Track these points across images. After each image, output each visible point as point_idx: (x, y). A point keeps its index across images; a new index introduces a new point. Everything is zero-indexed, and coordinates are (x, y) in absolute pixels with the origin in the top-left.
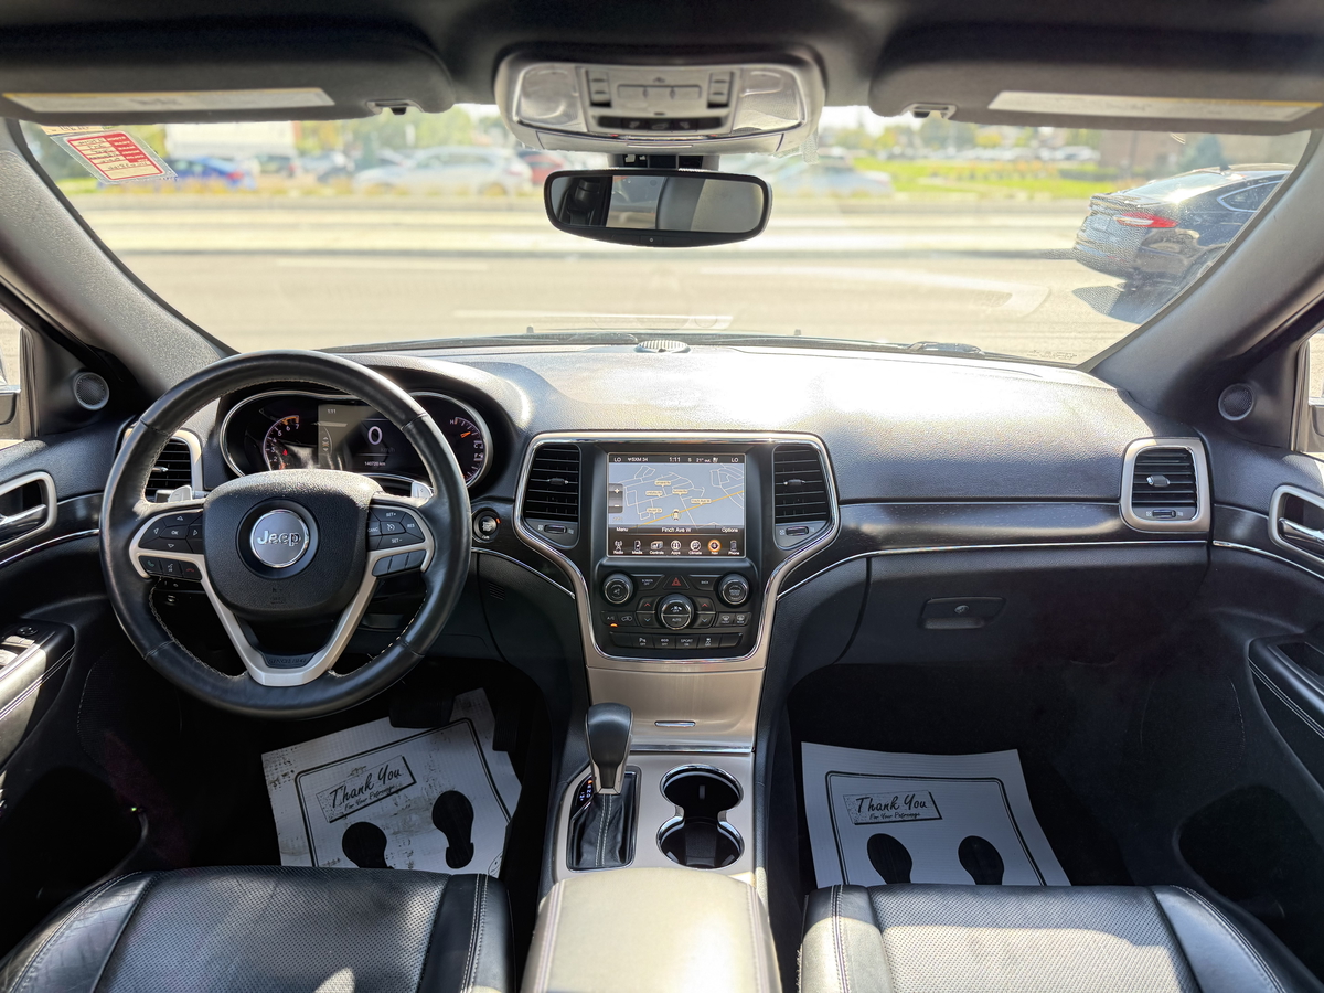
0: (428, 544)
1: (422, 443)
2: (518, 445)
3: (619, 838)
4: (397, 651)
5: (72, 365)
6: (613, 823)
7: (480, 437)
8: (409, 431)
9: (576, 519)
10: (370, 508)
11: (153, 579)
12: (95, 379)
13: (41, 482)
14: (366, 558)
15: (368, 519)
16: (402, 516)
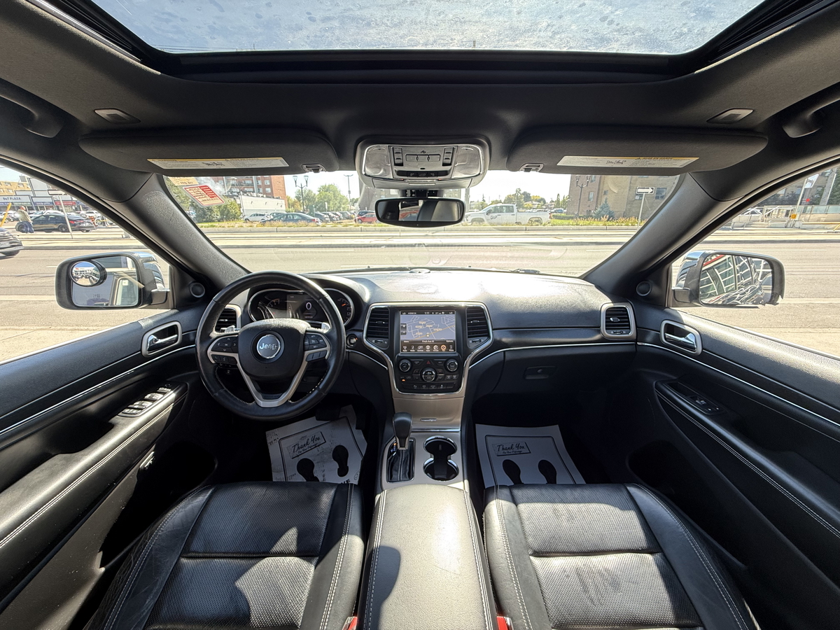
0: (328, 348)
1: (326, 307)
2: (364, 308)
3: (408, 468)
4: (316, 392)
5: (190, 280)
6: (405, 462)
7: (350, 306)
8: (321, 302)
9: (388, 338)
10: (305, 334)
11: (217, 364)
12: (199, 286)
13: (176, 325)
14: (304, 354)
15: (304, 338)
16: (318, 337)
